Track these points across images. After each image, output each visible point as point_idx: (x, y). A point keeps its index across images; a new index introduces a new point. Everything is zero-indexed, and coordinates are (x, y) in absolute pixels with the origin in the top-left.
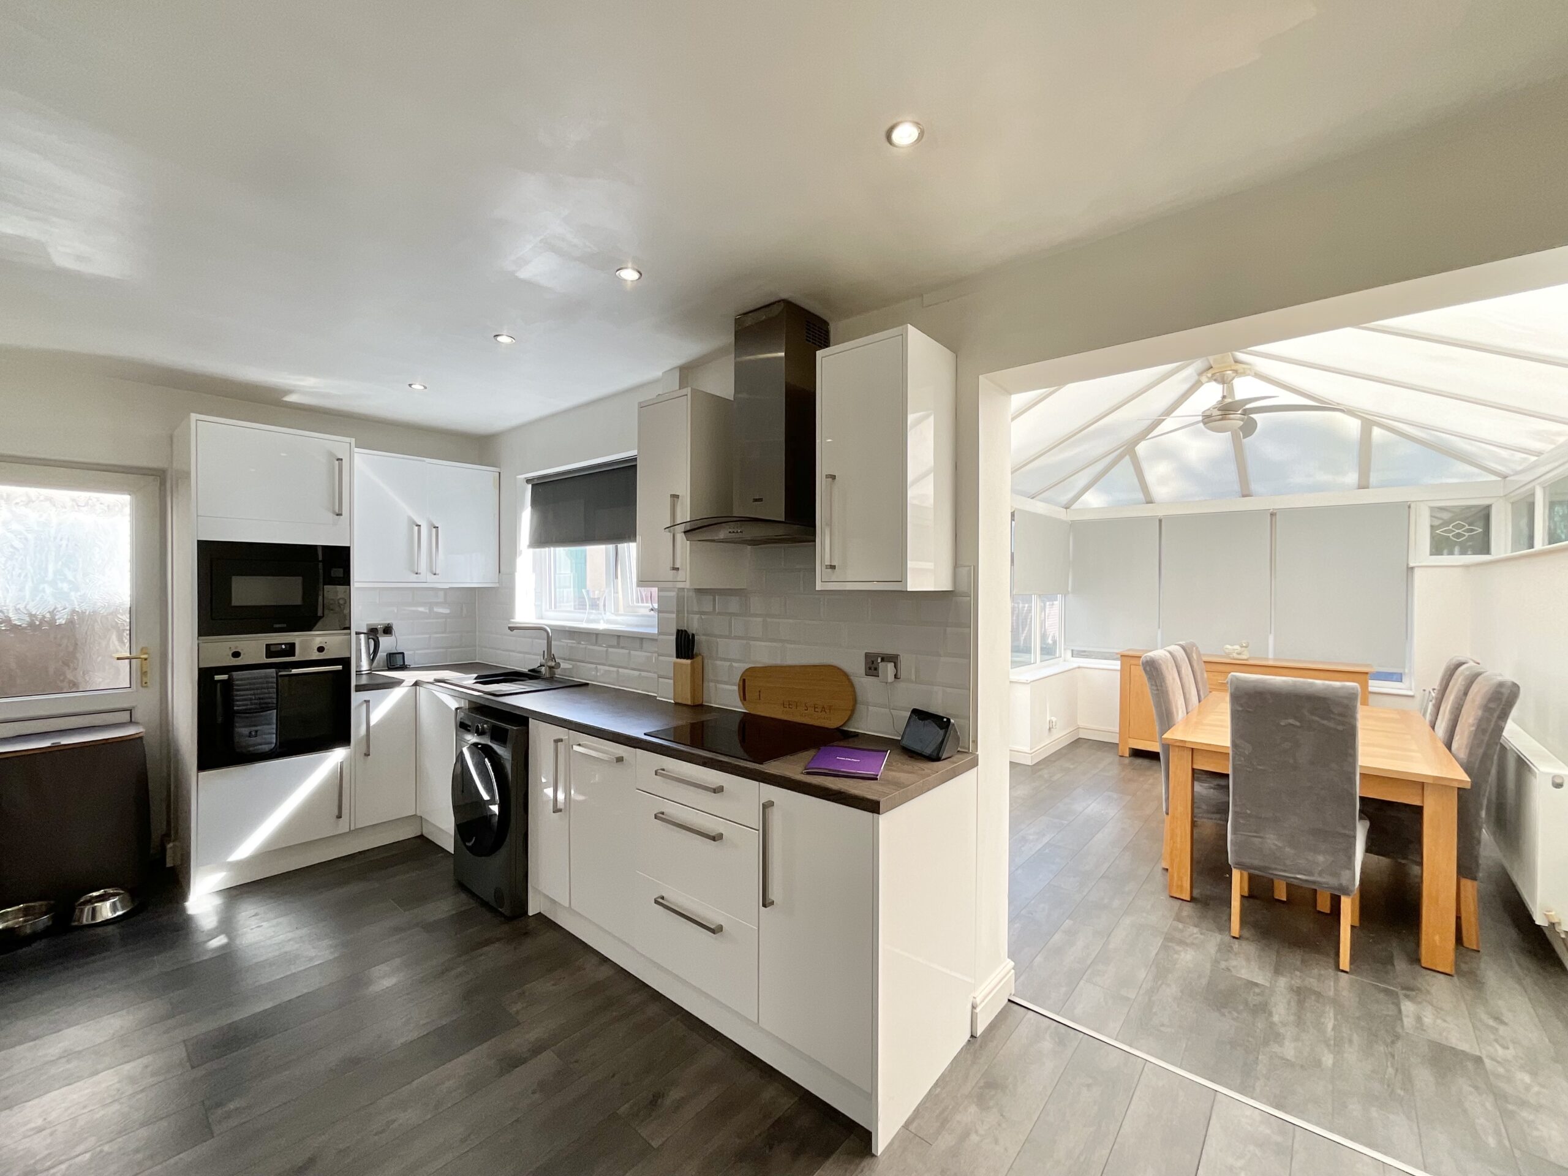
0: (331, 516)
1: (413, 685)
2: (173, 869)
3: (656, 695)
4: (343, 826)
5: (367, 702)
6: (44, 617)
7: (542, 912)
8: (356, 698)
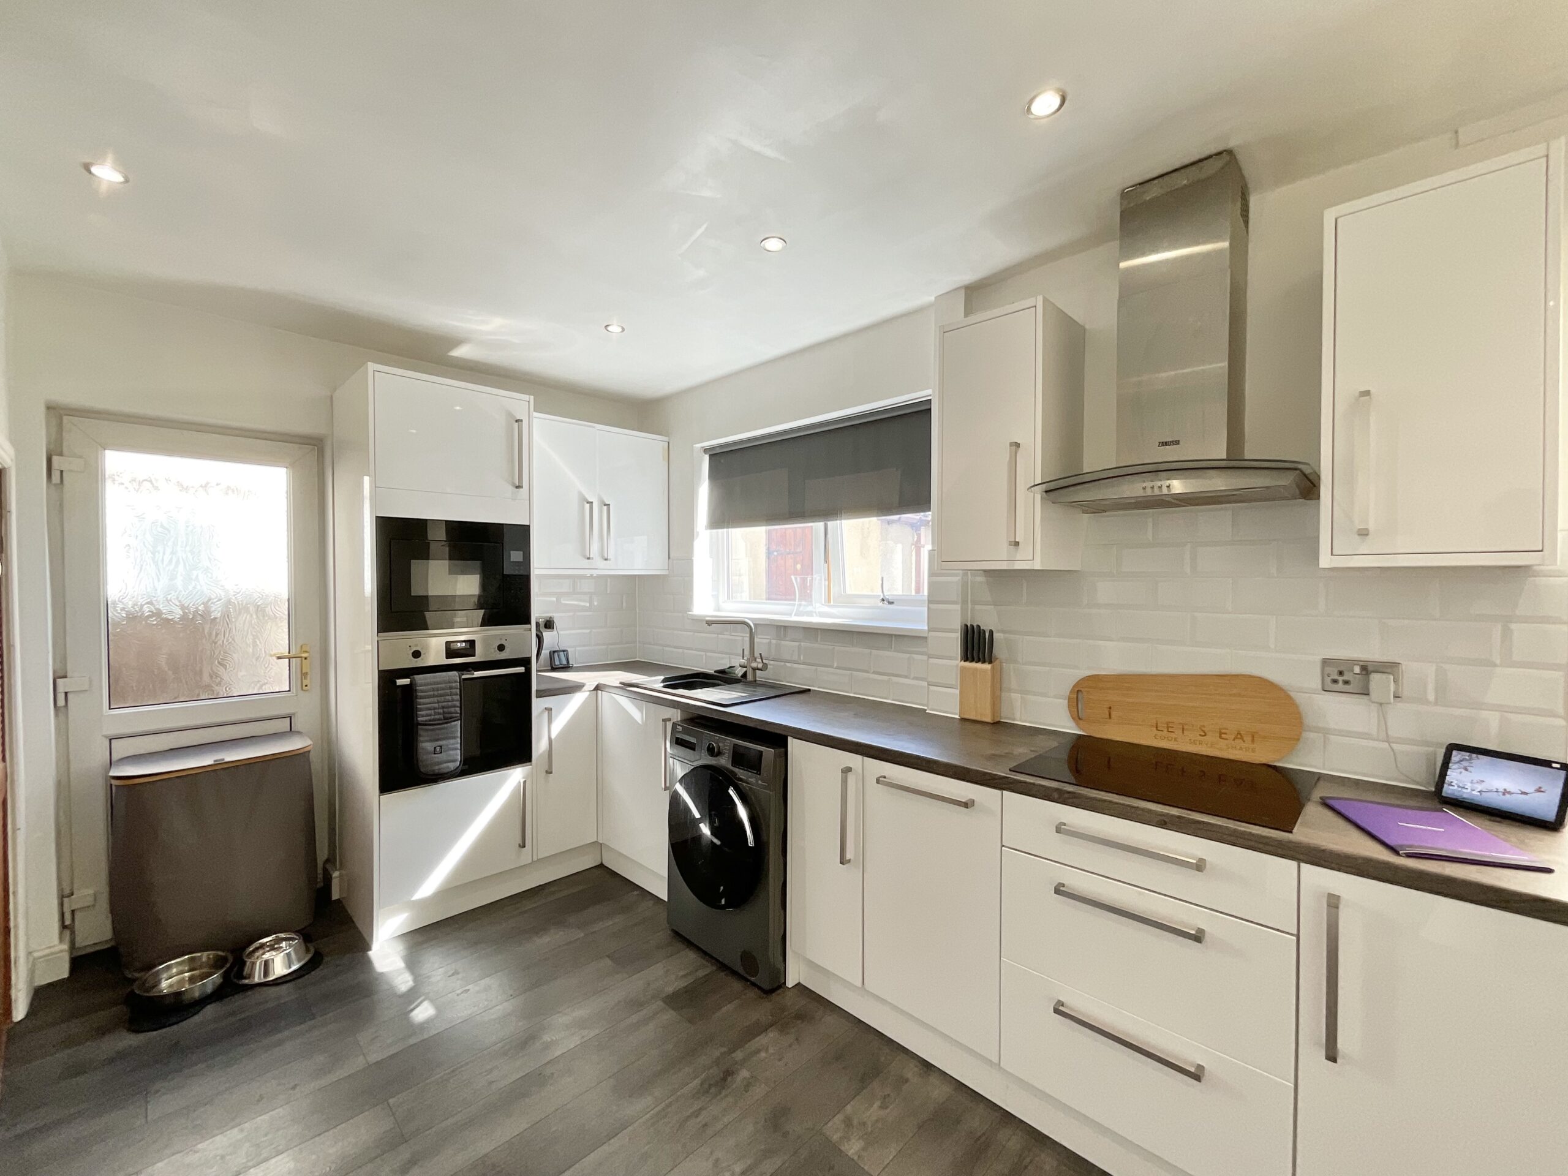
0: (511, 488)
1: (594, 690)
2: (339, 901)
3: (925, 708)
4: (526, 856)
5: (549, 710)
6: (197, 610)
7: (803, 983)
8: (538, 705)
